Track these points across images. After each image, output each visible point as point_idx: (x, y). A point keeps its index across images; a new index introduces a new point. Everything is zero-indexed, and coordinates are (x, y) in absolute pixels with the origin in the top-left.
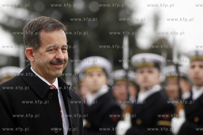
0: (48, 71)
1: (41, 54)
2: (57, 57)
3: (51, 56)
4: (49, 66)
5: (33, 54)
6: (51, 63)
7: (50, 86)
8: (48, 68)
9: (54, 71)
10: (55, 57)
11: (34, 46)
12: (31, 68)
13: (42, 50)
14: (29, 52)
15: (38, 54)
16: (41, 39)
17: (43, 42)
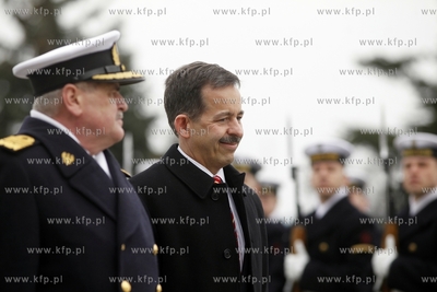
0: (213, 155)
1: (204, 126)
2: (231, 131)
3: (221, 130)
4: (217, 146)
5: (188, 126)
6: (222, 141)
7: (214, 179)
8: (215, 150)
9: (223, 154)
10: (227, 132)
11: (190, 113)
12: (179, 148)
13: (206, 119)
14: (181, 122)
15: (197, 126)
16: (205, 101)
17: (209, 105)
